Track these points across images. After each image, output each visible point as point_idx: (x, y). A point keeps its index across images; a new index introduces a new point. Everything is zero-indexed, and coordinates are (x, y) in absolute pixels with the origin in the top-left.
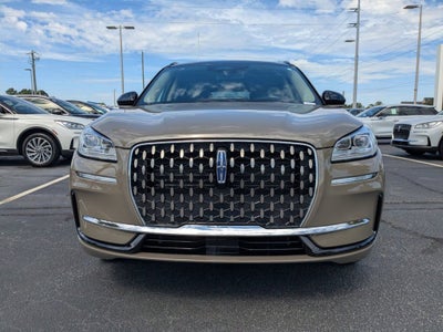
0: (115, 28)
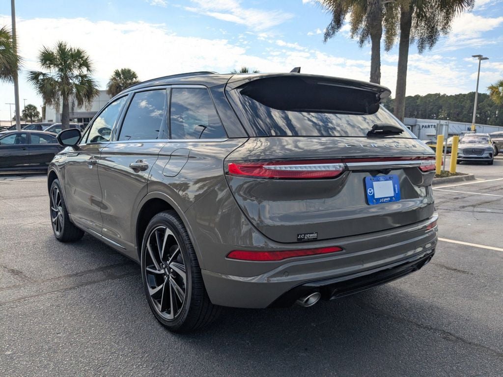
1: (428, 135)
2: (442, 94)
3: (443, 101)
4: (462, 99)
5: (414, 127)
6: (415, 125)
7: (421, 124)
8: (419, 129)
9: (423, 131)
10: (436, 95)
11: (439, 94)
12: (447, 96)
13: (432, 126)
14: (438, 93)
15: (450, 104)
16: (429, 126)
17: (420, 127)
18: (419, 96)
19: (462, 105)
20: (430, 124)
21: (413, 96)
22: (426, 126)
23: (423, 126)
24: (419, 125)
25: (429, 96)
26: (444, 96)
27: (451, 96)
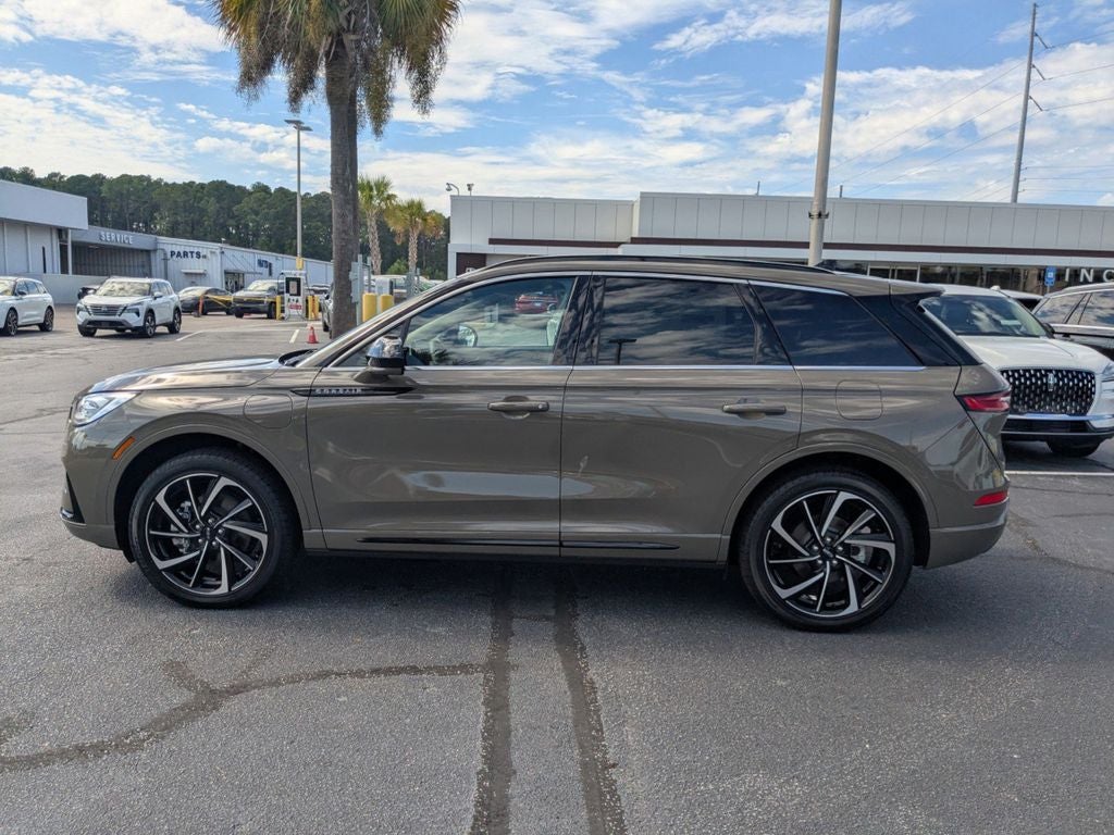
1: (186, 274)
2: (154, 178)
3: (160, 194)
4: (199, 194)
5: (152, 255)
6: (155, 250)
7: (168, 249)
8: (165, 259)
9: (174, 263)
10: (141, 178)
11: (148, 179)
12: (166, 184)
13: (192, 253)
14: (146, 175)
15: (176, 201)
16: (185, 254)
17: (165, 254)
18: (104, 178)
19: (200, 205)
20: (188, 250)
21: (89, 175)
22: (179, 252)
23: (172, 253)
24: (163, 250)
25: (126, 179)
26: (158, 182)
27: (174, 184)
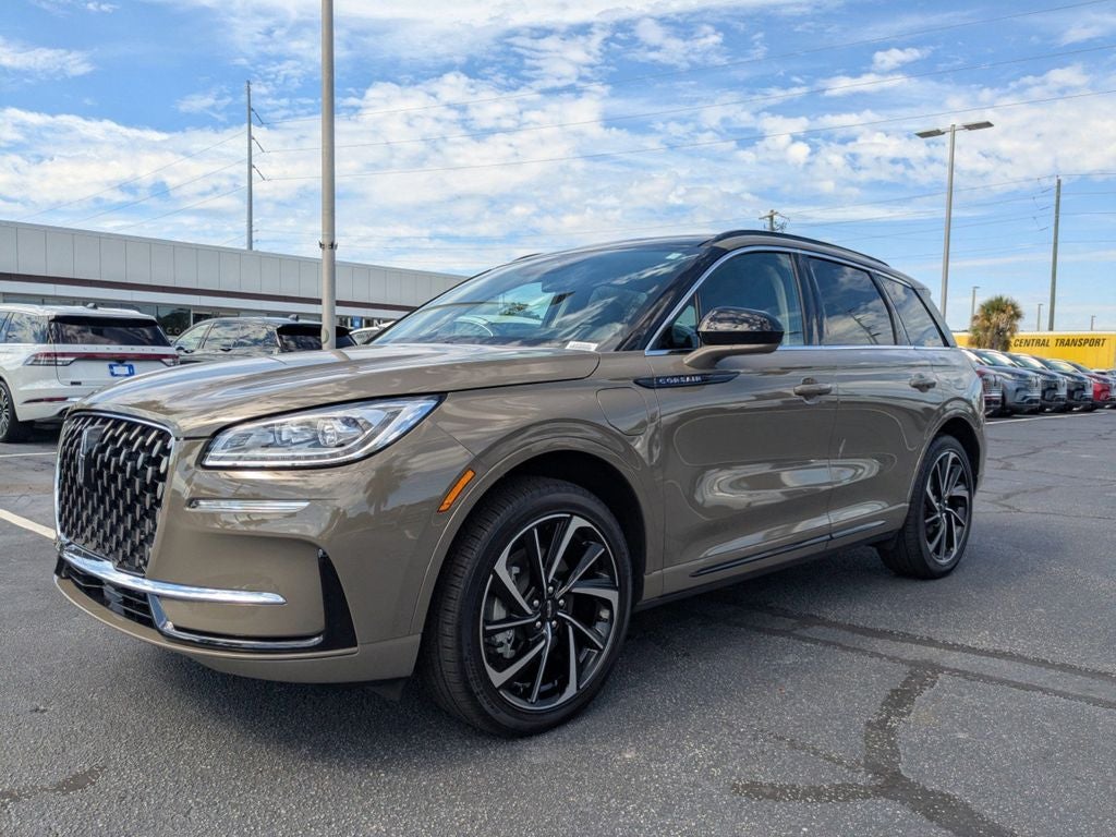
0: (938, 133)
